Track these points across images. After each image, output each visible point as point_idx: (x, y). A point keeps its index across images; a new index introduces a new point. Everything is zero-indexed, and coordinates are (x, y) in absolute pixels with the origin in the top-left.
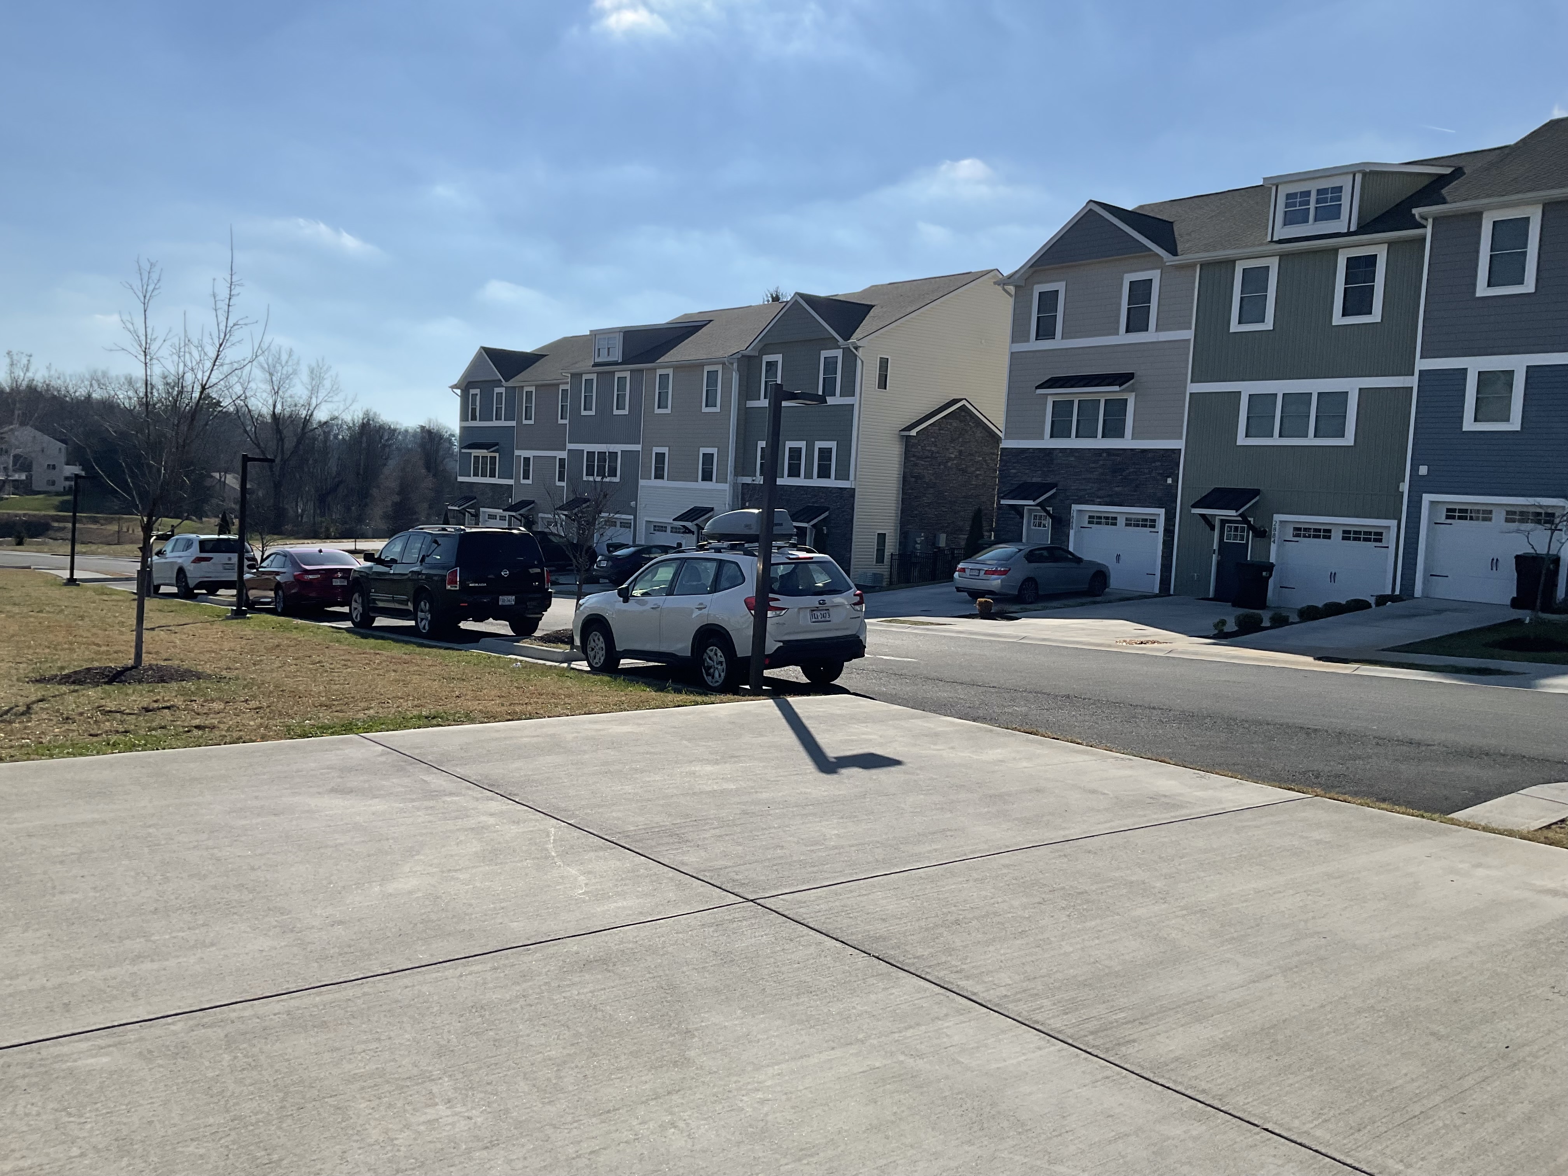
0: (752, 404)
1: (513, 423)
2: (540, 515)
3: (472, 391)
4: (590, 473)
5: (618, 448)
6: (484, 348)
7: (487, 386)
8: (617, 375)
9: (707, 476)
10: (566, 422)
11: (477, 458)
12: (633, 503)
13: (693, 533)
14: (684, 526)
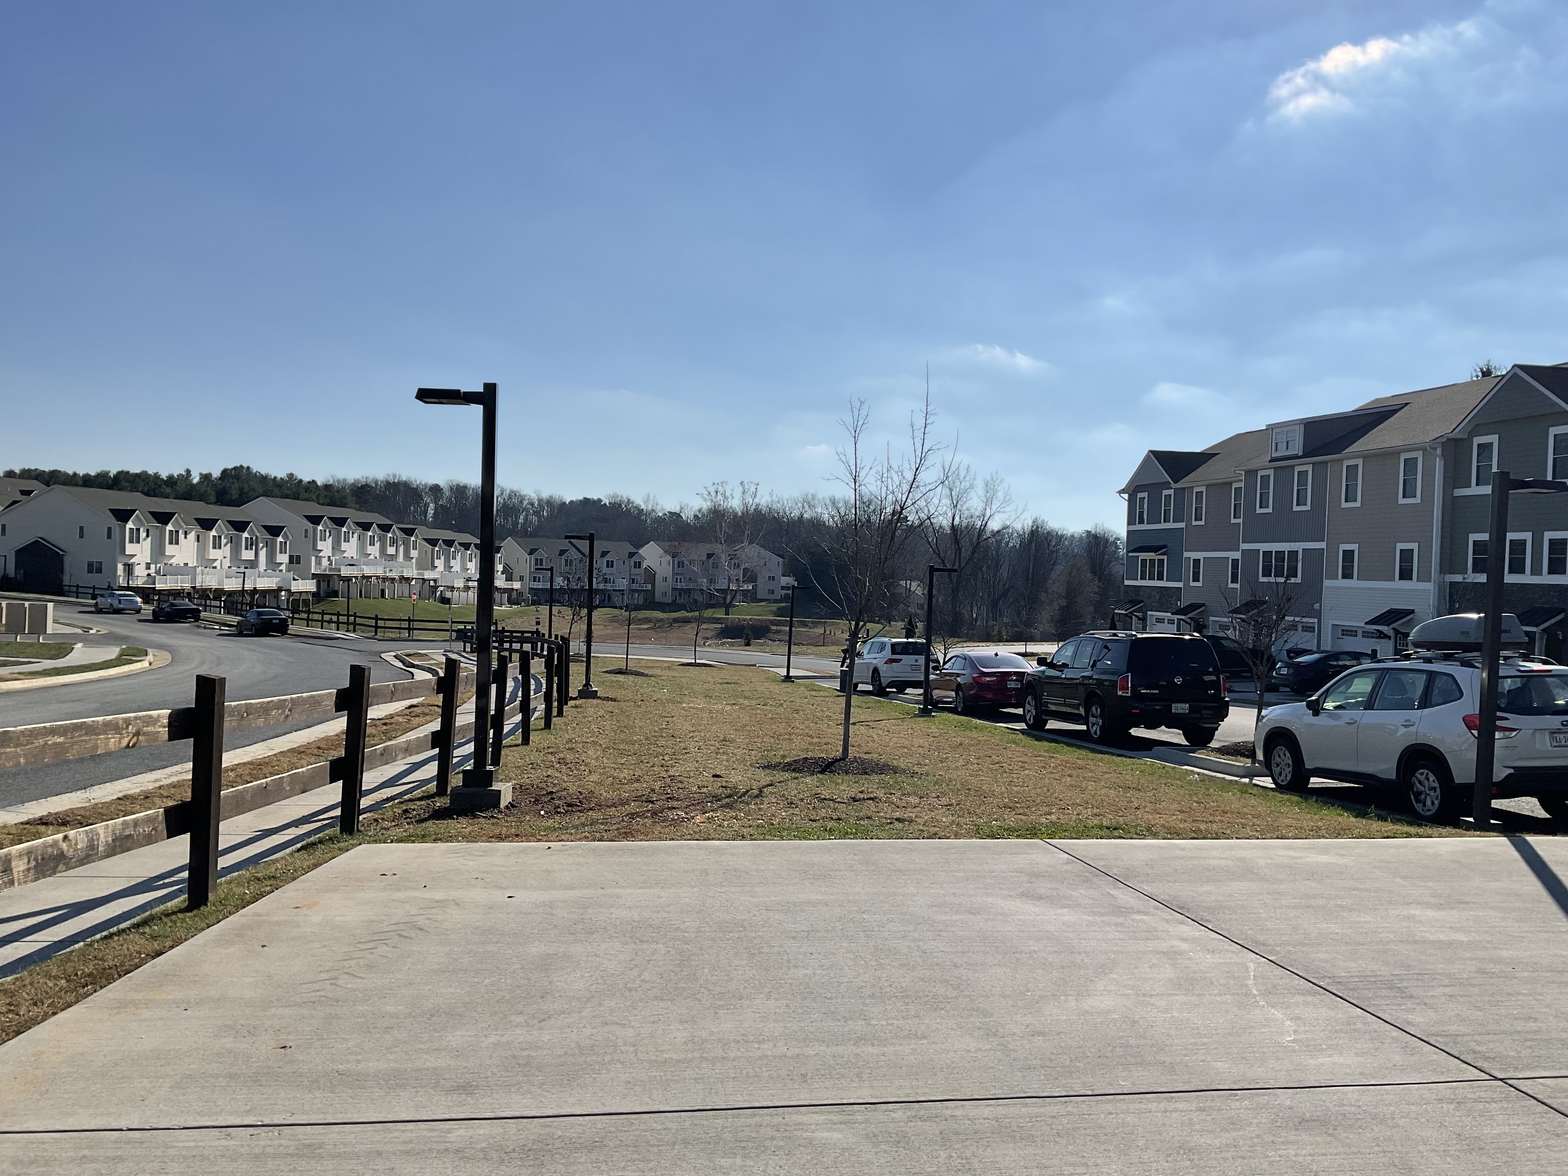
0: (1459, 492)
1: (1182, 525)
2: (1211, 618)
3: (1140, 495)
4: (1267, 573)
5: (1299, 546)
6: (1153, 452)
7: (1154, 489)
8: (1297, 469)
9: (1406, 574)
10: (1240, 521)
11: (1144, 561)
12: (1317, 606)
13: (1389, 638)
14: (1378, 630)
